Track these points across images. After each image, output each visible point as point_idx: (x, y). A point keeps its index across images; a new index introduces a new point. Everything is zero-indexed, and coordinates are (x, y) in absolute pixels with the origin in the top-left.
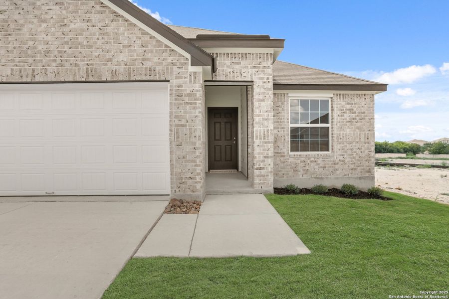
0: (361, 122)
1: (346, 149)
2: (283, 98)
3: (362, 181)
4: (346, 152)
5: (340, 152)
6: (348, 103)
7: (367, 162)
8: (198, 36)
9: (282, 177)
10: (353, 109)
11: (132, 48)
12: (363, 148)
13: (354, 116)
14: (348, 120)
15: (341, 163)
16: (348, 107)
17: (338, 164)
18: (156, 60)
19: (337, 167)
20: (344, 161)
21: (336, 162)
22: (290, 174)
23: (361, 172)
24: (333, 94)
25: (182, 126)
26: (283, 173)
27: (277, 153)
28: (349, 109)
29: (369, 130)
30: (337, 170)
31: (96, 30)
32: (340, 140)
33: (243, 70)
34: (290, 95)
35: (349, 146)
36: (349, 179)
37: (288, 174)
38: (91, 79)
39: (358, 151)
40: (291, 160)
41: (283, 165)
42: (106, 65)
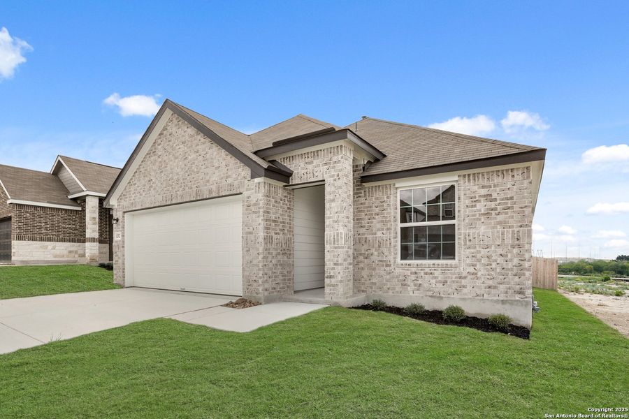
0: (507, 213)
1: (479, 256)
2: (389, 190)
3: (507, 306)
4: (479, 261)
5: (469, 261)
6: (483, 187)
7: (517, 277)
8: (274, 144)
9: (387, 292)
10: (491, 195)
11: (220, 169)
12: (509, 255)
13: (493, 205)
14: (483, 212)
15: (470, 277)
16: (484, 192)
17: (465, 278)
18: (234, 176)
19: (464, 282)
20: (476, 274)
21: (463, 275)
22: (397, 289)
23: (506, 293)
24: (459, 176)
25: (250, 233)
26: (388, 286)
27: (381, 261)
28: (485, 196)
29: (521, 226)
30: (464, 287)
31: (200, 158)
32: (468, 243)
33: (316, 169)
34: (397, 186)
35: (484, 252)
36: (484, 302)
37: (394, 289)
38: (198, 198)
39: (500, 260)
40: (398, 271)
41: (388, 277)
42: (206, 185)
